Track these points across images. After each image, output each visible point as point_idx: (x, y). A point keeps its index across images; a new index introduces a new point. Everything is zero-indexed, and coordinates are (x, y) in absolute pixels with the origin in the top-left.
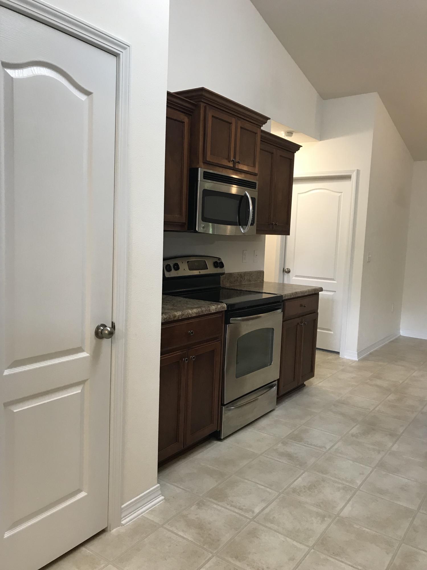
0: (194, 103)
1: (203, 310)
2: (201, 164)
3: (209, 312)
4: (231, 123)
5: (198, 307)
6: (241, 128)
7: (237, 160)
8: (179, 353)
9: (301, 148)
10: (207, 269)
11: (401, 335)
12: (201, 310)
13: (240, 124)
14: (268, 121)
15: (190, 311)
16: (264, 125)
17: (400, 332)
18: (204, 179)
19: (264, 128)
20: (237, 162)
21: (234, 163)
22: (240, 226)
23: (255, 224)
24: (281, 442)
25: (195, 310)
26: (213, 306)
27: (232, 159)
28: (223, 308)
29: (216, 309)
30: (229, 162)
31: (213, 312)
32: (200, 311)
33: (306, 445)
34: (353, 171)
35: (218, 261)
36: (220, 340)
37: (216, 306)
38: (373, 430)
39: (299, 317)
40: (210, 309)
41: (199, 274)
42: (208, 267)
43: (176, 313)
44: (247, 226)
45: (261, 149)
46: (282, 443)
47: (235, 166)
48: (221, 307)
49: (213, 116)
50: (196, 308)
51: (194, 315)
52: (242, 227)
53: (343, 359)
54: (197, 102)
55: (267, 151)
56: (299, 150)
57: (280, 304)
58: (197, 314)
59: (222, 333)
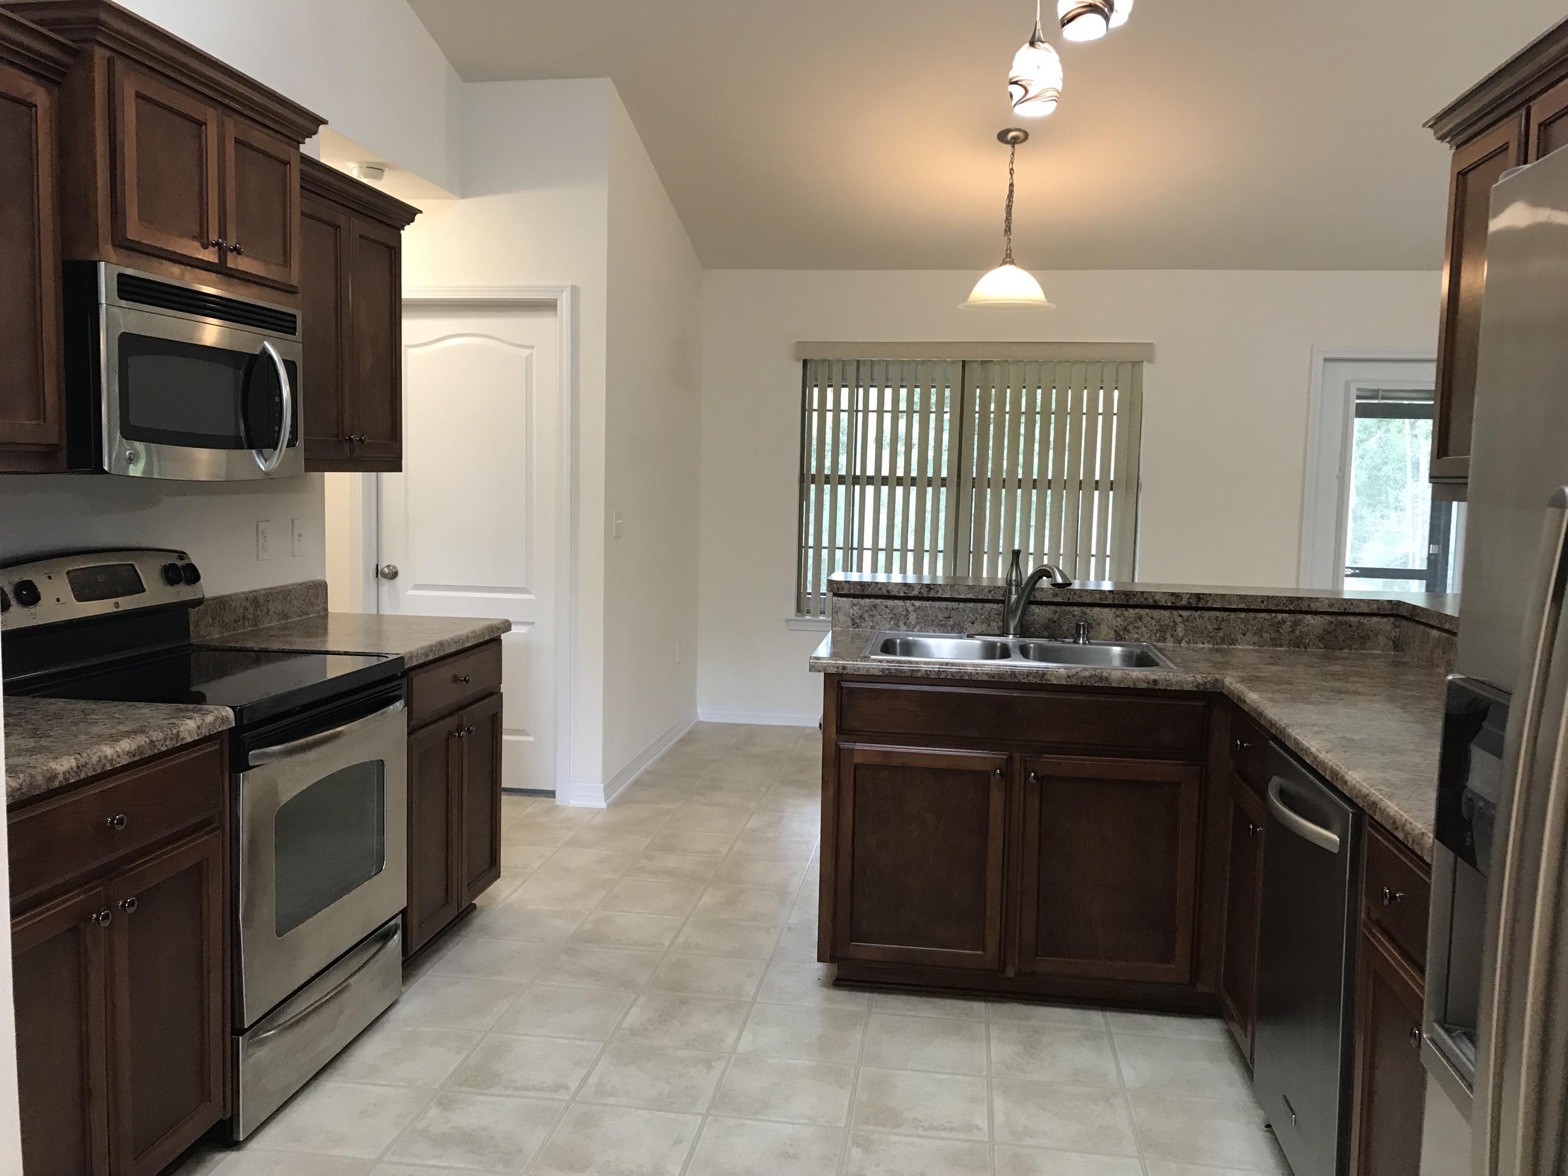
0: (69, 43)
1: (154, 738)
2: (107, 248)
3: (177, 742)
4: (201, 124)
5: (135, 732)
6: (237, 141)
7: (232, 242)
8: (76, 899)
9: (418, 217)
10: (143, 590)
11: (701, 719)
12: (147, 740)
13: (233, 127)
14: (321, 127)
15: (108, 751)
16: (307, 140)
17: (697, 713)
18: (121, 298)
19: (308, 148)
20: (231, 251)
21: (223, 252)
22: (254, 451)
23: (300, 443)
24: (435, 1101)
25: (126, 745)
26: (188, 721)
27: (214, 237)
28: (224, 720)
29: (199, 727)
30: (205, 247)
31: (189, 740)
32: (143, 743)
33: (509, 1092)
34: (561, 290)
35: (180, 563)
36: (218, 828)
37: (198, 719)
38: (683, 1002)
39: (450, 714)
40: (178, 732)
41: (116, 610)
42: (145, 586)
43: (53, 765)
44: (275, 449)
45: (303, 214)
46: (440, 1104)
47: (226, 262)
48: (216, 718)
49: (138, 95)
50: (127, 734)
51: (125, 761)
52: (260, 453)
53: (565, 808)
54: (80, 41)
55: (321, 221)
56: (413, 221)
57: (399, 685)
58: (134, 756)
59: (224, 805)
